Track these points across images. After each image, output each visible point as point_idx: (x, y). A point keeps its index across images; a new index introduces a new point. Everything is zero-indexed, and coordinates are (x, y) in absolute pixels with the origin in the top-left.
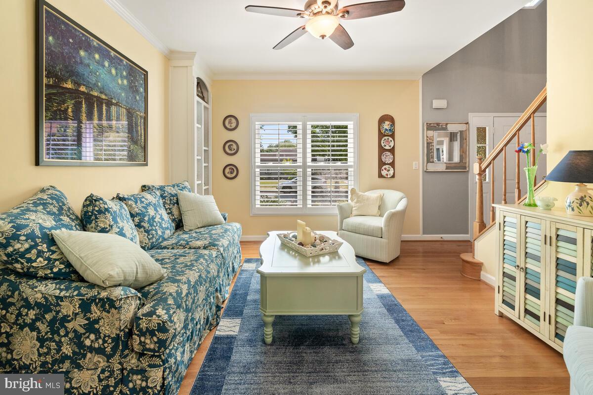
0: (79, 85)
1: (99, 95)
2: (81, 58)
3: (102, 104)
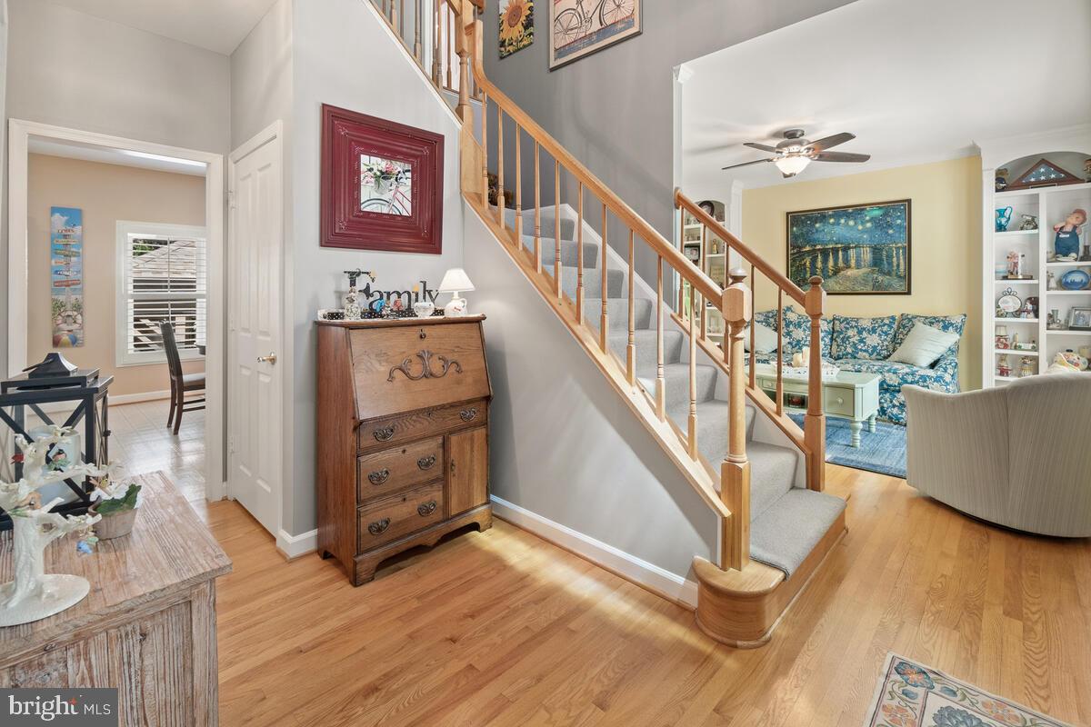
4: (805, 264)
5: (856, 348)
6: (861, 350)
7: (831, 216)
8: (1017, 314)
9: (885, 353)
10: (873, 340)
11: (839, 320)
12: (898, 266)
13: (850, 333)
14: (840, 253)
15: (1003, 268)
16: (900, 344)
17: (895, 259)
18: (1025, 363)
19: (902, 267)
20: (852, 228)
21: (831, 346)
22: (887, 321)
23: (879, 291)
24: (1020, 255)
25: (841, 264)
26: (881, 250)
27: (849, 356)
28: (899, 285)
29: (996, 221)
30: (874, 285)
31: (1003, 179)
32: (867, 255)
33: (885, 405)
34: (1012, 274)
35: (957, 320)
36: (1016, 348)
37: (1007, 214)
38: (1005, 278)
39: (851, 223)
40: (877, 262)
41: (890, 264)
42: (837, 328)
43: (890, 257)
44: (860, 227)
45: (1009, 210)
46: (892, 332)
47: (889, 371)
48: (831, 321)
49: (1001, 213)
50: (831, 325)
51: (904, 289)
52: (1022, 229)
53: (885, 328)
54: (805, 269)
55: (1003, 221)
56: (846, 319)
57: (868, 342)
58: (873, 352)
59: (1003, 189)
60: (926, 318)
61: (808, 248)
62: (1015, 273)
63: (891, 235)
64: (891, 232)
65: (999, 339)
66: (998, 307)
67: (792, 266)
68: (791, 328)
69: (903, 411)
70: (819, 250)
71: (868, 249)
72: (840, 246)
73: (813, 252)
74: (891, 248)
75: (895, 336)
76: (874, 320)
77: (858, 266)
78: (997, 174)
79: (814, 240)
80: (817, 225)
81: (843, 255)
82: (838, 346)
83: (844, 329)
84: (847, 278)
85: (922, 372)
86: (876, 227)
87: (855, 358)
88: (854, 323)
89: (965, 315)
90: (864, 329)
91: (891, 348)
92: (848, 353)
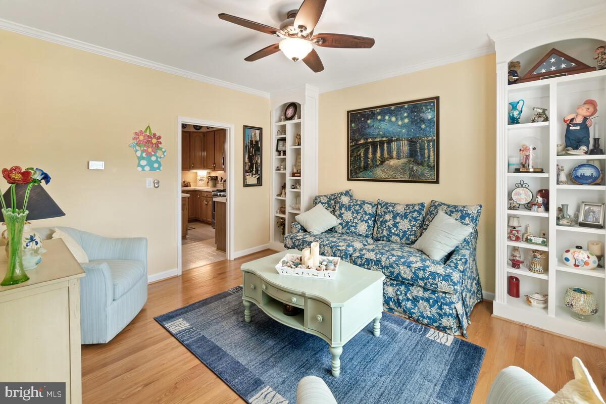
0: (367, 139)
1: (381, 139)
2: (368, 124)
3: (383, 144)
4: (360, 154)
5: (390, 232)
6: (394, 234)
7: (379, 114)
8: (529, 206)
9: (412, 237)
10: (404, 225)
11: (381, 204)
12: (429, 157)
13: (388, 217)
14: (385, 145)
15: (516, 161)
16: (426, 229)
17: (426, 151)
18: (535, 257)
19: (432, 158)
20: (393, 123)
21: (374, 228)
22: (417, 208)
23: (415, 179)
24: (531, 147)
25: (386, 155)
26: (415, 143)
27: (385, 239)
28: (430, 175)
29: (509, 113)
30: (410, 174)
31: (516, 72)
32: (405, 148)
33: (401, 298)
34: (524, 166)
35: (473, 210)
36: (528, 241)
37: (519, 107)
38: (517, 171)
39: (393, 119)
40: (412, 154)
41: (423, 155)
42: (379, 212)
43: (422, 149)
44: (400, 123)
45: (521, 102)
46: (420, 218)
47: (404, 264)
48: (375, 205)
49: (513, 106)
50: (374, 209)
51: (433, 178)
52: (533, 121)
53: (415, 214)
54: (360, 159)
55: (516, 113)
56: (387, 204)
57: (400, 227)
58: (403, 236)
59: (515, 82)
60: (449, 206)
61: (362, 141)
62: (526, 165)
63: (424, 130)
64: (423, 126)
65: (511, 231)
66: (510, 198)
67: (351, 157)
68: (343, 210)
69: (416, 305)
70: (370, 142)
71: (406, 142)
72: (385, 139)
73: (366, 144)
74: (423, 141)
75: (423, 221)
76: (407, 206)
77: (399, 158)
78: (509, 67)
79: (367, 134)
80: (369, 122)
81: (387, 147)
82: (378, 228)
83: (383, 213)
84: (391, 167)
85: (433, 268)
86: (412, 123)
87: (389, 241)
88: (391, 208)
89: (481, 206)
90: (398, 214)
91: (418, 233)
92: (384, 236)
